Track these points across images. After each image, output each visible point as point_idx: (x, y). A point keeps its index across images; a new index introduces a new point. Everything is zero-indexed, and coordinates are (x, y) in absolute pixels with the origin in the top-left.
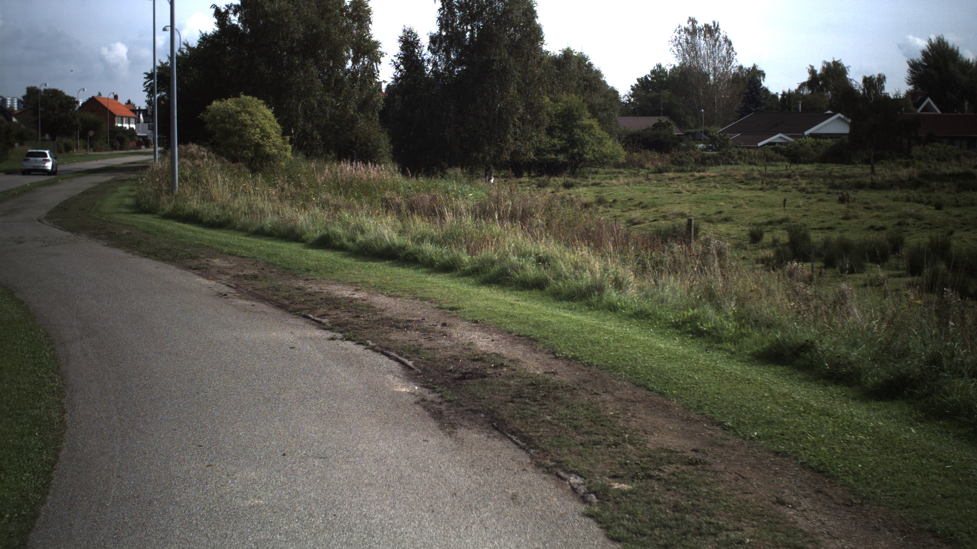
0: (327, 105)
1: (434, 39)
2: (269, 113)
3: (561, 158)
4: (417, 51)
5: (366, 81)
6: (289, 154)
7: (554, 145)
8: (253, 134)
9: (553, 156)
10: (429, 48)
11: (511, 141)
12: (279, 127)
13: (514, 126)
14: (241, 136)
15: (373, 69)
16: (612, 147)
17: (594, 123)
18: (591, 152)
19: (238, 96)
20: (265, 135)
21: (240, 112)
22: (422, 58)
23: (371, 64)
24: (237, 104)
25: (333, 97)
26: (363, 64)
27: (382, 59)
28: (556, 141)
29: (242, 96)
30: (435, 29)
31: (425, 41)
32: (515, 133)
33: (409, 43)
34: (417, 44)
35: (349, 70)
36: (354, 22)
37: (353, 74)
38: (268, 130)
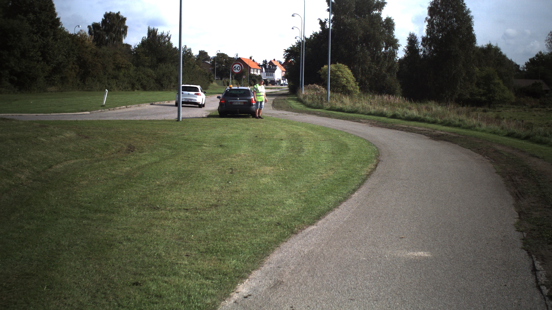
0: (372, 68)
1: (424, 39)
2: (350, 71)
3: (483, 98)
4: (416, 45)
5: (391, 57)
6: (358, 91)
7: (480, 92)
8: (342, 81)
9: (479, 97)
10: (422, 44)
11: (459, 89)
12: (354, 78)
13: (461, 82)
14: (337, 82)
15: (395, 52)
16: (509, 94)
17: (501, 82)
18: (498, 96)
19: (336, 63)
20: (348, 82)
21: (337, 71)
22: (418, 48)
23: (394, 50)
24: (336, 67)
25: (375, 65)
26: (390, 50)
27: (399, 48)
28: (481, 90)
29: (338, 64)
30: (425, 34)
31: (420, 40)
32: (461, 85)
33: (412, 40)
34: (416, 41)
35: (383, 52)
36: (386, 29)
37: (385, 55)
38: (349, 79)
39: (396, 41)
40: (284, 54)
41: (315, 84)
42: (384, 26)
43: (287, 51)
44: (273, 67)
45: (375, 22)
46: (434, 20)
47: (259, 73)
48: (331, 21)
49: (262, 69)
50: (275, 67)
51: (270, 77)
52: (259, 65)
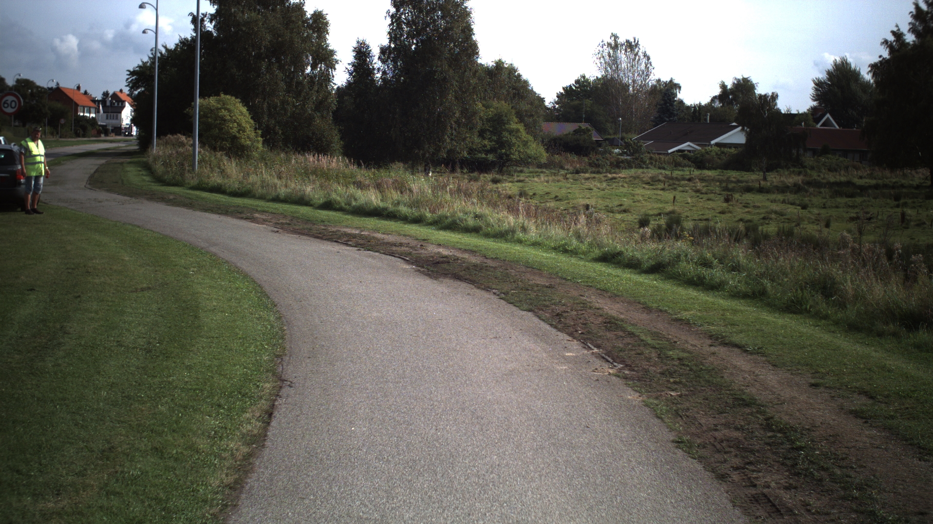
0: (288, 104)
1: (383, 50)
2: (244, 110)
3: (491, 157)
4: (368, 60)
5: (322, 84)
7: (485, 146)
8: (231, 128)
9: (484, 156)
10: (379, 58)
11: (448, 140)
12: (252, 122)
13: (451, 128)
14: (221, 129)
15: (329, 74)
16: (536, 149)
17: (521, 127)
18: (517, 153)
19: (218, 95)
20: (241, 129)
21: (220, 109)
22: (373, 67)
23: (327, 70)
24: (218, 101)
25: (294, 98)
26: (321, 70)
27: (337, 66)
28: (486, 142)
29: (222, 95)
30: (385, 41)
31: (376, 52)
32: (452, 134)
33: (362, 53)
34: (369, 54)
35: (308, 74)
36: (314, 32)
37: (312, 78)
38: (244, 125)
39: (332, 53)
40: (127, 79)
41: (179, 135)
42: (310, 27)
43: (132, 73)
44: (118, 104)
45: (294, 19)
46: (402, 14)
47: (93, 115)
48: (213, 18)
49: (99, 107)
50: (122, 104)
51: (114, 122)
52: (94, 101)
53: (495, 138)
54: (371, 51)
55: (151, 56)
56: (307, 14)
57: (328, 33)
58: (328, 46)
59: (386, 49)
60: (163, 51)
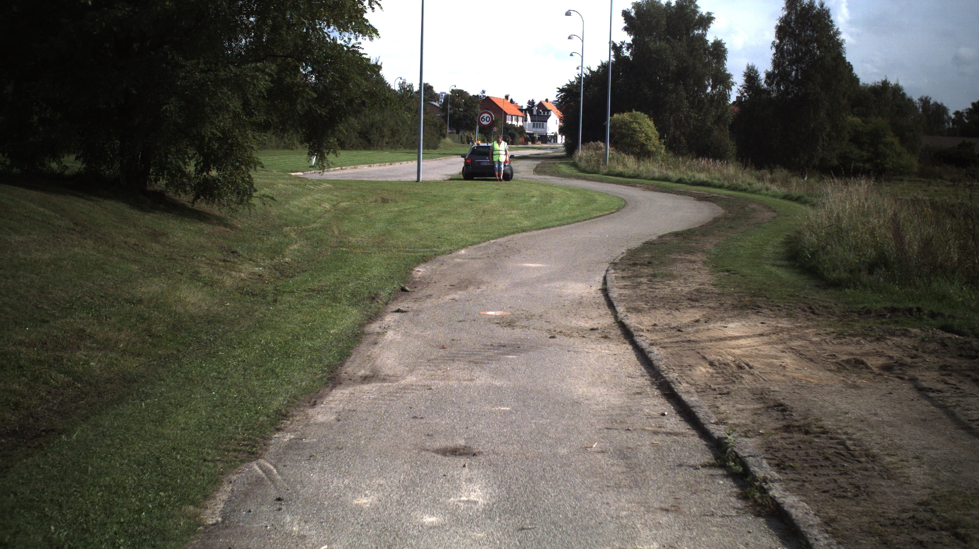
0: (691, 118)
1: (769, 75)
2: (651, 123)
3: (867, 166)
4: (757, 83)
5: (720, 102)
6: (663, 151)
7: (862, 156)
8: (640, 137)
9: (861, 165)
10: (765, 82)
11: (820, 150)
12: (657, 133)
13: (823, 140)
14: (632, 138)
15: (726, 94)
16: (912, 161)
17: (896, 141)
18: (890, 163)
19: (631, 111)
20: (648, 138)
21: (632, 122)
22: (760, 88)
23: (725, 90)
24: (631, 116)
25: (696, 113)
26: (719, 90)
27: (733, 87)
28: (864, 153)
29: (634, 112)
30: (770, 68)
31: (762, 76)
32: (824, 145)
33: (751, 76)
34: (757, 78)
35: (708, 93)
36: (714, 59)
37: (712, 98)
38: (650, 135)
39: (729, 76)
40: (557, 95)
41: (599, 142)
42: (711, 53)
43: (561, 90)
44: (544, 113)
45: (697, 47)
46: (784, 45)
47: (520, 123)
48: (629, 46)
49: (526, 115)
50: (548, 113)
51: (540, 130)
52: (521, 110)
53: (872, 149)
54: (758, 75)
55: (578, 77)
56: (709, 43)
57: (726, 59)
58: (725, 71)
59: (771, 75)
60: (588, 73)
